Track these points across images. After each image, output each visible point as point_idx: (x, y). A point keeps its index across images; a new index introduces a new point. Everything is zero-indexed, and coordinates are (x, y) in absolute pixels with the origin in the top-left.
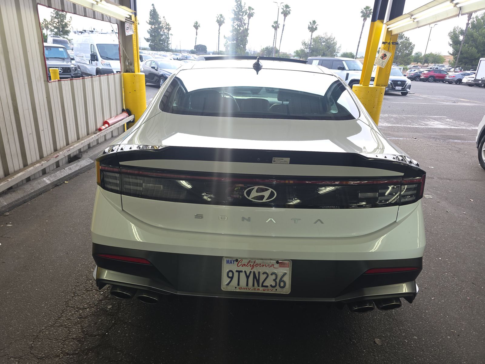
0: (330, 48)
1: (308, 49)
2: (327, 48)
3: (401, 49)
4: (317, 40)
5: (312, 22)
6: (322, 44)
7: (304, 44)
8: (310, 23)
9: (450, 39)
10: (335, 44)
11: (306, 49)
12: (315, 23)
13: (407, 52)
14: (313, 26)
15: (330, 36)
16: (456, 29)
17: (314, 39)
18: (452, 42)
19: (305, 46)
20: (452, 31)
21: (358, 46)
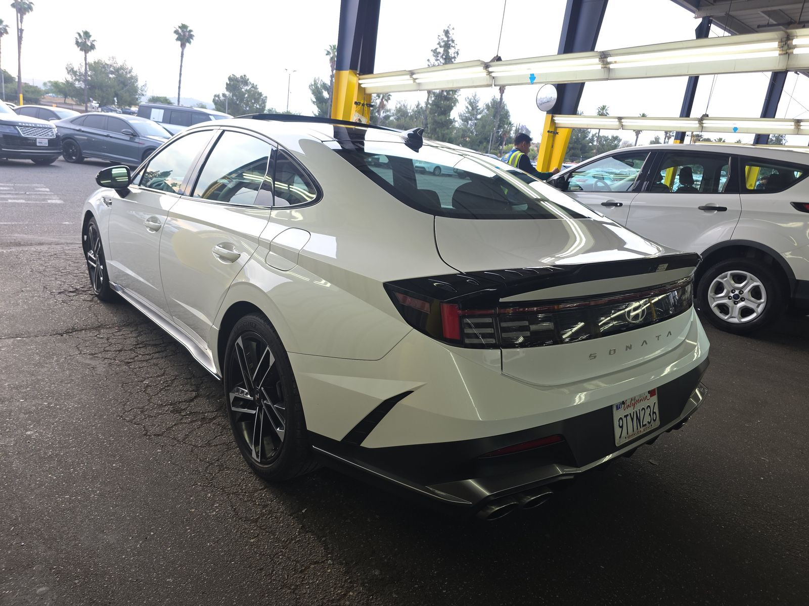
0: (127, 85)
1: (81, 82)
2: (121, 85)
3: (248, 101)
4: (98, 68)
5: (82, 34)
6: (108, 76)
7: (71, 71)
8: (79, 34)
9: (313, 94)
10: (135, 79)
11: (77, 83)
12: (90, 36)
13: (258, 106)
14: (85, 42)
15: (122, 64)
16: (317, 81)
17: (90, 65)
18: (316, 98)
19: (75, 76)
20: (313, 84)
21: (179, 88)
